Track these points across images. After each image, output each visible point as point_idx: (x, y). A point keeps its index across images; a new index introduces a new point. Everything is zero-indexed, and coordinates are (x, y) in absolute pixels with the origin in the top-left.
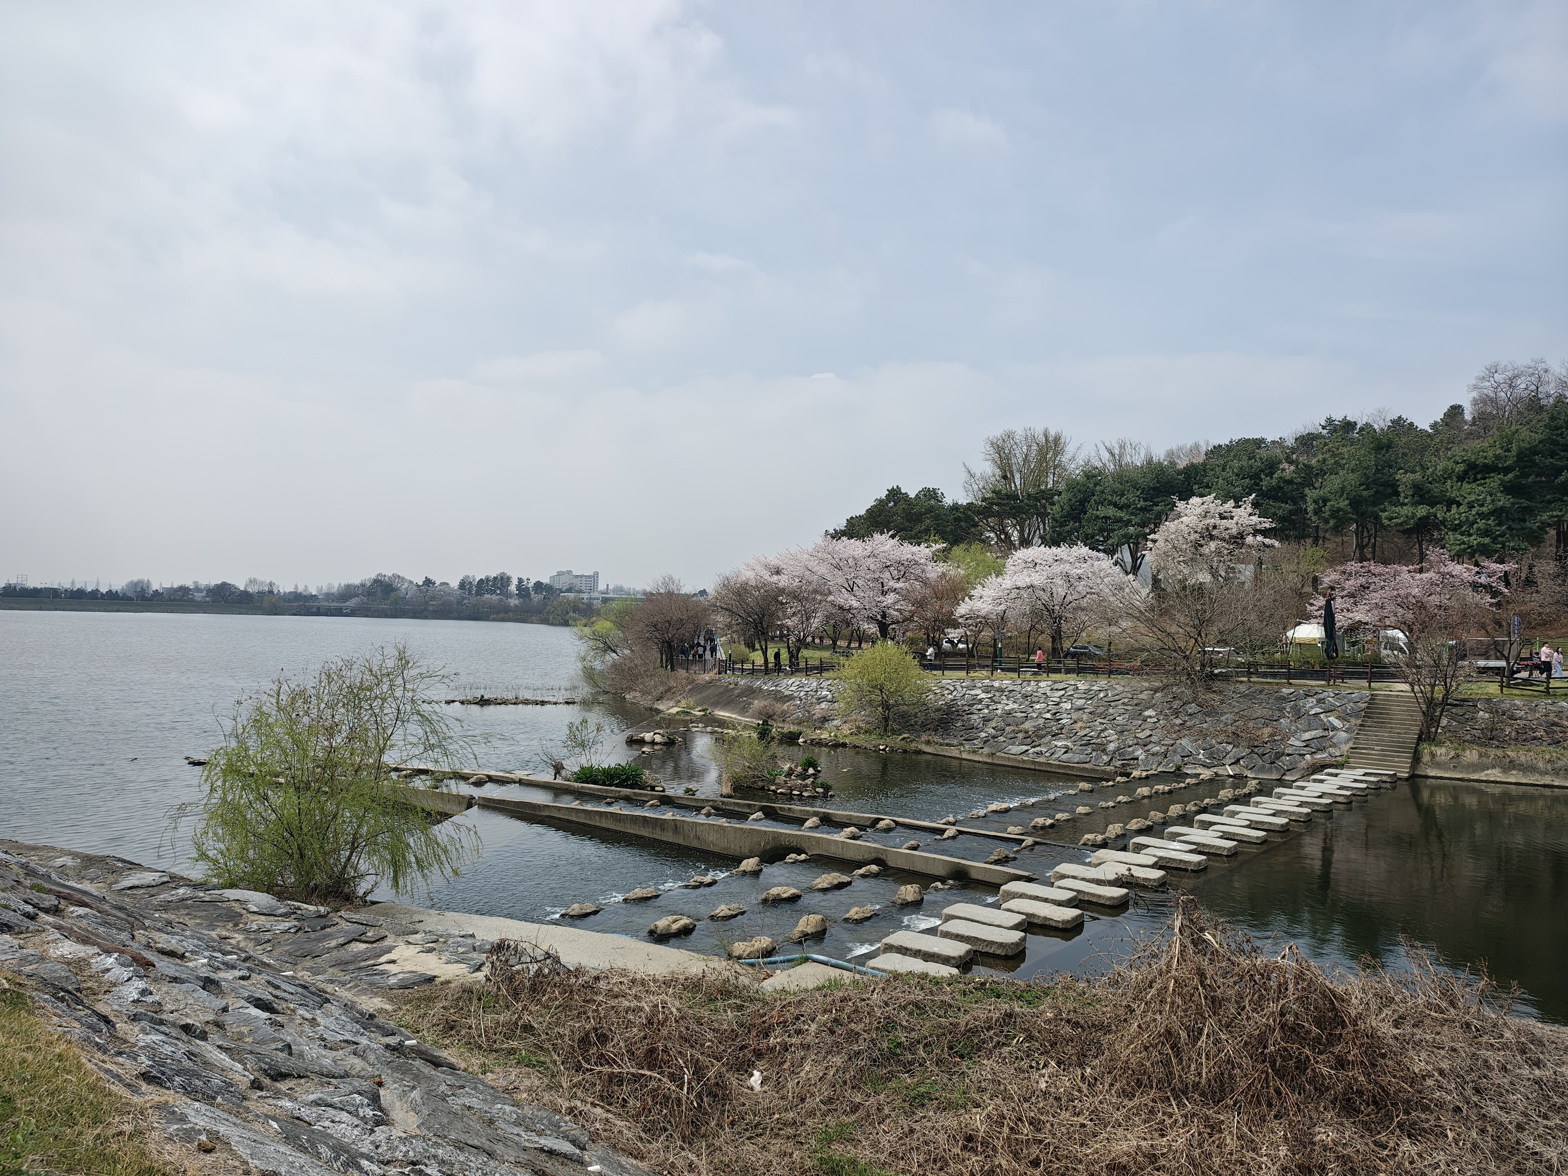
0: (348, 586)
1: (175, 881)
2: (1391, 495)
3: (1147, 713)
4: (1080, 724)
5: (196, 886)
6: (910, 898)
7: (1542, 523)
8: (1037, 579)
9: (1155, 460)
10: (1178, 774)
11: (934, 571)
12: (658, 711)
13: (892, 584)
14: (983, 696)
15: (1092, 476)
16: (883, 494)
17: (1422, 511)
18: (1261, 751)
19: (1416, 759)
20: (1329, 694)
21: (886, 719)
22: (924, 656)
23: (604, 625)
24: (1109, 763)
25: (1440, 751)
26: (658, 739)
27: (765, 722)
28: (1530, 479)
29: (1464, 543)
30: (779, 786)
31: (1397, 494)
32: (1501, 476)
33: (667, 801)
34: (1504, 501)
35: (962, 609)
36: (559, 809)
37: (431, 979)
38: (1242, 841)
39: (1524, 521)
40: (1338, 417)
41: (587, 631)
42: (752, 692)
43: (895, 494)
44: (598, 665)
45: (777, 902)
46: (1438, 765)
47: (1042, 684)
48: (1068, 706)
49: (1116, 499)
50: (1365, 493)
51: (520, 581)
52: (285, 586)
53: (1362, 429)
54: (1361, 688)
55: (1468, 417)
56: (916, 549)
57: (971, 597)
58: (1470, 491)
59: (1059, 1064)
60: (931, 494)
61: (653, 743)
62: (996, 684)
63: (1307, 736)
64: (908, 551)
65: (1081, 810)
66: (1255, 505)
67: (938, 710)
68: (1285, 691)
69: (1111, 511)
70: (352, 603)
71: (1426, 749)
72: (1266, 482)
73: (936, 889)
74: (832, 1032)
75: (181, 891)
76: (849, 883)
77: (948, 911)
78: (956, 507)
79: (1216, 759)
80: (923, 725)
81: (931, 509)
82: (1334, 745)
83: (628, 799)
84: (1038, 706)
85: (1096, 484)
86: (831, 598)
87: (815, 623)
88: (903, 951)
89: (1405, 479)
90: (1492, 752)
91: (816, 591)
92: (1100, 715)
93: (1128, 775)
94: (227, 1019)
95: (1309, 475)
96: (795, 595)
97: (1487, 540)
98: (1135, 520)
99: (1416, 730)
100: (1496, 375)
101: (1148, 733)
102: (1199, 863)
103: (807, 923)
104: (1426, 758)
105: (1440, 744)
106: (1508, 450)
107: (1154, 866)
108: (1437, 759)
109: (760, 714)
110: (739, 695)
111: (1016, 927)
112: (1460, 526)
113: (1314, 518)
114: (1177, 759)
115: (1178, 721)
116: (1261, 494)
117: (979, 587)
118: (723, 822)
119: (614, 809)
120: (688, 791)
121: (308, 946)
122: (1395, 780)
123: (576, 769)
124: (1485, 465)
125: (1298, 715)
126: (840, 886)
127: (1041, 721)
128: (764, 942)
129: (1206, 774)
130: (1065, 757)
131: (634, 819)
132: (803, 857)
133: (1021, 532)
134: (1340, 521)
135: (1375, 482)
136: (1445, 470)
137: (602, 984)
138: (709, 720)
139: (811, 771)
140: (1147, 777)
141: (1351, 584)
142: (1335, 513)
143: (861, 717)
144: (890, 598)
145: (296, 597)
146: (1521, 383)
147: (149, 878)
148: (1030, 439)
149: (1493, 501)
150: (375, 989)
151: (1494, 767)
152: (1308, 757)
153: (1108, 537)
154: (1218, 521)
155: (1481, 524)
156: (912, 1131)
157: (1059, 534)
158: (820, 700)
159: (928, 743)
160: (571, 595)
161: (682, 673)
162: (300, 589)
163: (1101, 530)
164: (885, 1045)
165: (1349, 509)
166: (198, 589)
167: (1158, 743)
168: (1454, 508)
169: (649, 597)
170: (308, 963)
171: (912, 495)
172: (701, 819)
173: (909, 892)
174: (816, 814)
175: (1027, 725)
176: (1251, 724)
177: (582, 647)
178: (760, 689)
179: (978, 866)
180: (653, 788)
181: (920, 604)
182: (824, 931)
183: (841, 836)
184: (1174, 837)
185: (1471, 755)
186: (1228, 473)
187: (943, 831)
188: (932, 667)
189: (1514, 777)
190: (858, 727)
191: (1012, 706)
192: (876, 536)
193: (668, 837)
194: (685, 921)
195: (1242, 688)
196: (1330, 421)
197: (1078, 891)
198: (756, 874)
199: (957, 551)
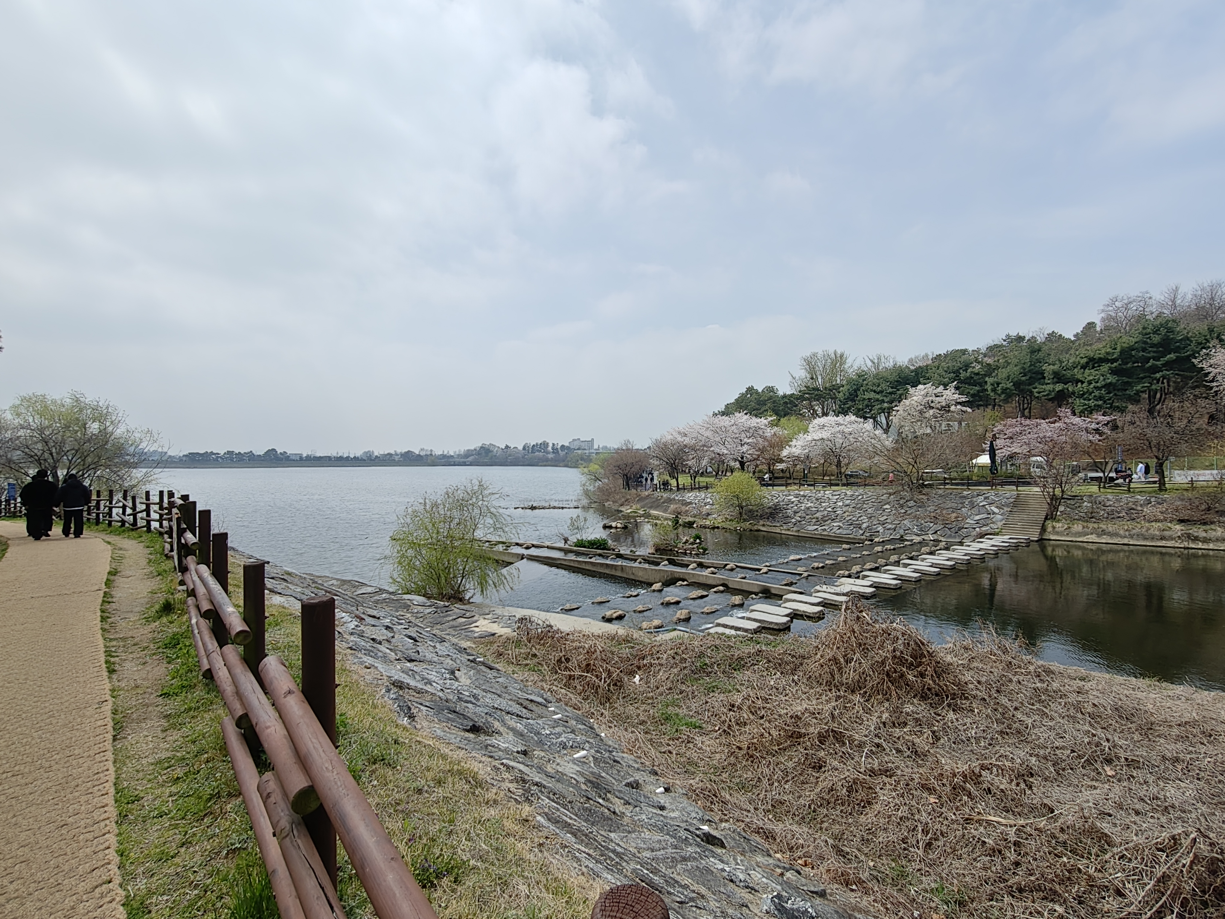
0: (468, 450)
1: (381, 591)
2: (1040, 379)
3: (885, 507)
4: (847, 513)
5: (391, 593)
6: (737, 603)
7: (1137, 391)
8: (825, 435)
9: (898, 364)
10: (902, 539)
11: (769, 432)
12: (621, 511)
13: (746, 440)
14: (794, 499)
15: (861, 375)
16: (744, 390)
17: (1059, 387)
18: (950, 526)
19: (1043, 529)
20: (992, 495)
21: (741, 513)
22: (763, 480)
23: (594, 467)
24: (862, 535)
25: (1058, 525)
26: (619, 525)
27: (677, 517)
28: (1129, 365)
29: (1085, 405)
30: (679, 549)
31: (1044, 378)
32: (1109, 365)
33: (620, 556)
34: (1111, 379)
35: (785, 453)
36: (565, 560)
37: (494, 635)
38: (924, 574)
39: (1126, 390)
40: (1013, 333)
41: (586, 470)
42: (670, 501)
43: (750, 390)
44: (591, 488)
45: (668, 604)
46: (1057, 533)
47: (827, 492)
48: (840, 504)
49: (875, 388)
50: (1024, 378)
51: (553, 444)
52: (438, 452)
53: (1028, 340)
54: (1013, 490)
55: (1098, 329)
56: (759, 420)
57: (790, 446)
58: (1090, 374)
59: (782, 673)
60: (771, 389)
61: (616, 528)
62: (802, 493)
63: (977, 518)
64: (755, 422)
65: (840, 559)
66: (957, 388)
67: (770, 508)
68: (965, 493)
69: (872, 395)
70: (470, 459)
71: (1049, 524)
72: (963, 375)
73: (752, 598)
74: (674, 658)
75: (384, 595)
76: (707, 596)
77: (752, 608)
78: (785, 396)
79: (923, 531)
80: (761, 516)
81: (770, 398)
82: (993, 523)
83: (600, 555)
84: (823, 504)
85: (864, 380)
86: (712, 449)
87: (704, 463)
88: (725, 626)
89: (1048, 369)
90: (1091, 525)
91: (704, 446)
92: (858, 509)
93: (872, 541)
94: (393, 640)
95: (990, 370)
96: (693, 448)
97: (1100, 403)
98: (886, 400)
99: (1044, 514)
100: (1117, 303)
101: (885, 517)
102: (896, 585)
103: (681, 614)
104: (1050, 529)
105: (1059, 521)
106: (1115, 349)
107: (871, 586)
108: (1057, 529)
109: (674, 512)
110: (663, 503)
111: (787, 616)
112: (1083, 394)
113: (992, 394)
114: (902, 532)
115: (903, 511)
116: (961, 382)
117: (794, 440)
118: (646, 566)
119: (593, 560)
120: (631, 551)
121: (439, 620)
122: (1029, 542)
123: (575, 540)
124: (1100, 358)
125: (973, 506)
126: (702, 597)
127: (826, 512)
128: (656, 622)
129: (917, 539)
130: (838, 532)
131: (602, 565)
132: (685, 583)
133: (823, 409)
134: (1008, 395)
135: (1030, 371)
136: (1074, 363)
137: (571, 637)
138: (647, 516)
139: (698, 541)
140: (883, 542)
141: (1009, 432)
142: (1004, 391)
143: (728, 513)
144: (745, 448)
145: (444, 456)
146: (1133, 306)
147: (369, 590)
148: (826, 356)
149: (1104, 380)
150: (468, 638)
151: (1092, 534)
152: (978, 529)
153: (871, 410)
154: (934, 398)
155: (1097, 393)
156: (707, 702)
157: (843, 409)
158: (706, 504)
159: (764, 525)
160: (579, 452)
161: (633, 491)
162: (445, 453)
163: (867, 406)
164: (698, 665)
165: (1013, 388)
166: (396, 454)
167: (891, 523)
168: (1079, 385)
169: (618, 451)
170: (439, 626)
171: (760, 390)
172: (636, 564)
173: (737, 599)
174: (695, 562)
175: (818, 515)
176: (944, 512)
177: (584, 479)
178: (674, 499)
179: (775, 587)
180: (614, 550)
181: (762, 450)
182: (690, 618)
183: (706, 572)
184: (885, 572)
185: (1078, 527)
186: (940, 371)
187: (759, 570)
188: (768, 485)
189: (1105, 539)
190: (726, 518)
191: (810, 505)
192: (737, 414)
193: (619, 574)
194: (620, 612)
195: (940, 492)
196: (1008, 336)
197: (825, 599)
198: (660, 591)
199: (783, 420)
